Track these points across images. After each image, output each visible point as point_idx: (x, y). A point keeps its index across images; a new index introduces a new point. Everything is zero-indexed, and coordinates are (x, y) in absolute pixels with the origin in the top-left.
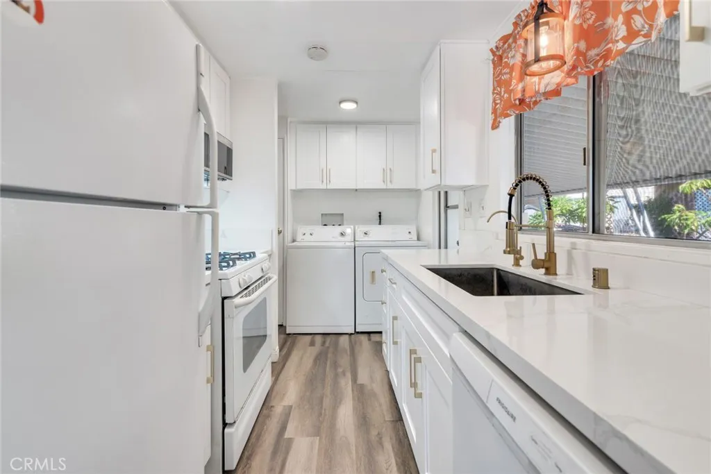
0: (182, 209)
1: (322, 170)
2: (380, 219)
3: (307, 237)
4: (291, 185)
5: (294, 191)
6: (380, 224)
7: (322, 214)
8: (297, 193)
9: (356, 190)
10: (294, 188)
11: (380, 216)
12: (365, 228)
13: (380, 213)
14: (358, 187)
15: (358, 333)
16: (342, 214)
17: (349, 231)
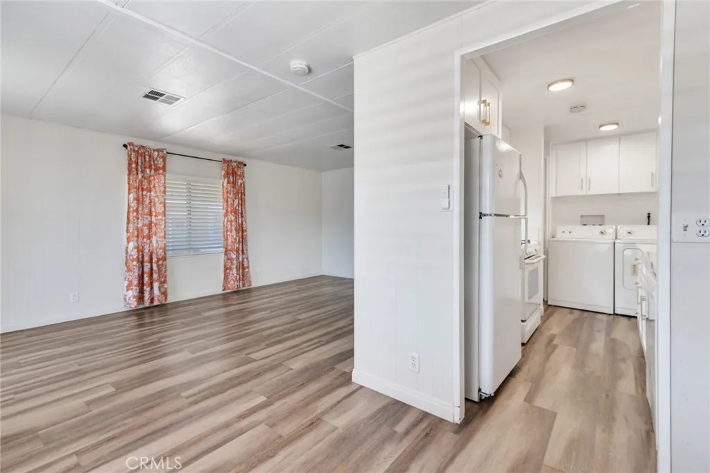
0: (512, 217)
1: (582, 180)
2: (649, 220)
3: (567, 234)
4: (552, 193)
5: (555, 198)
6: (649, 224)
7: (581, 216)
8: (557, 200)
9: (619, 194)
10: (554, 196)
11: (649, 217)
12: (629, 228)
13: (649, 214)
14: (621, 192)
15: (617, 315)
16: (603, 216)
17: (610, 230)
